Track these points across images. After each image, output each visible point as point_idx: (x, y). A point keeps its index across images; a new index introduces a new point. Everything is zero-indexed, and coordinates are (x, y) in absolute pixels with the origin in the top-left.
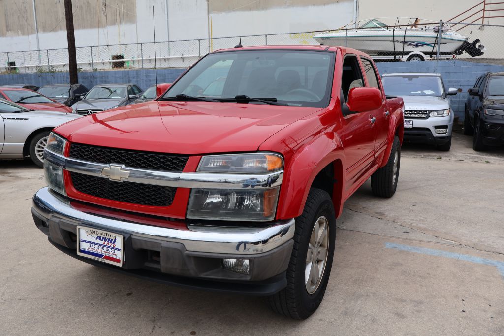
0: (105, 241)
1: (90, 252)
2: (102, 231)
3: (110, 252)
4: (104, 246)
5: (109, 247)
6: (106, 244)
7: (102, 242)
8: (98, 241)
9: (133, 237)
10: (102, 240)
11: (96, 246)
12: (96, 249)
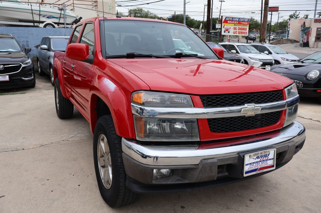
0: (262, 157)
1: (249, 171)
3: (264, 164)
4: (260, 161)
5: (264, 161)
8: (257, 160)
11: (255, 164)
12: (254, 166)
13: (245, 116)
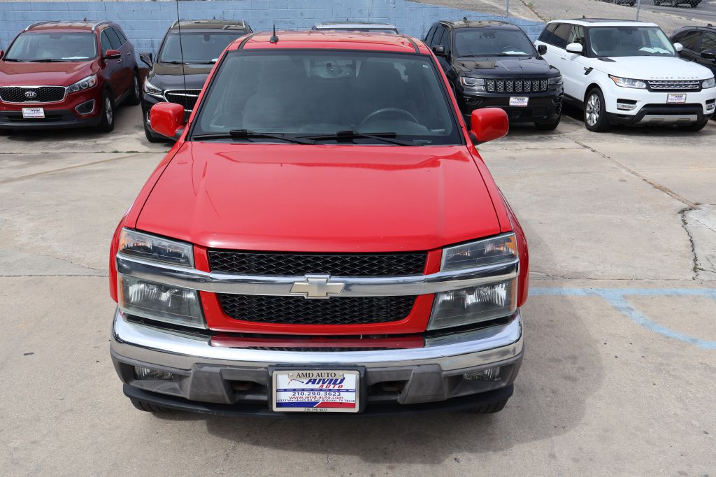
0: (324, 383)
1: (292, 403)
2: (320, 372)
3: (332, 397)
4: (321, 390)
5: (330, 390)
6: (324, 387)
7: (317, 386)
8: (311, 386)
9: (368, 370)
10: (318, 383)
11: (306, 393)
12: (304, 396)
13: (303, 297)
